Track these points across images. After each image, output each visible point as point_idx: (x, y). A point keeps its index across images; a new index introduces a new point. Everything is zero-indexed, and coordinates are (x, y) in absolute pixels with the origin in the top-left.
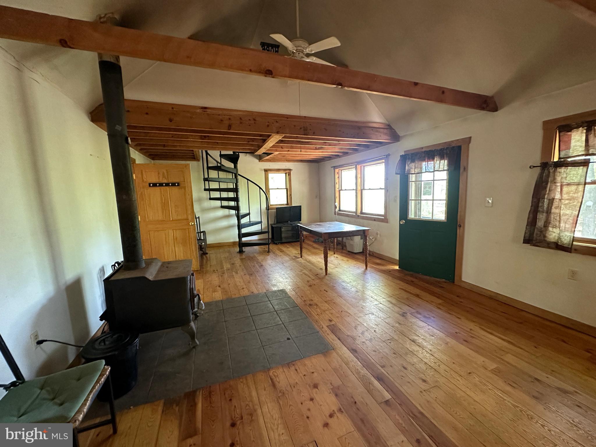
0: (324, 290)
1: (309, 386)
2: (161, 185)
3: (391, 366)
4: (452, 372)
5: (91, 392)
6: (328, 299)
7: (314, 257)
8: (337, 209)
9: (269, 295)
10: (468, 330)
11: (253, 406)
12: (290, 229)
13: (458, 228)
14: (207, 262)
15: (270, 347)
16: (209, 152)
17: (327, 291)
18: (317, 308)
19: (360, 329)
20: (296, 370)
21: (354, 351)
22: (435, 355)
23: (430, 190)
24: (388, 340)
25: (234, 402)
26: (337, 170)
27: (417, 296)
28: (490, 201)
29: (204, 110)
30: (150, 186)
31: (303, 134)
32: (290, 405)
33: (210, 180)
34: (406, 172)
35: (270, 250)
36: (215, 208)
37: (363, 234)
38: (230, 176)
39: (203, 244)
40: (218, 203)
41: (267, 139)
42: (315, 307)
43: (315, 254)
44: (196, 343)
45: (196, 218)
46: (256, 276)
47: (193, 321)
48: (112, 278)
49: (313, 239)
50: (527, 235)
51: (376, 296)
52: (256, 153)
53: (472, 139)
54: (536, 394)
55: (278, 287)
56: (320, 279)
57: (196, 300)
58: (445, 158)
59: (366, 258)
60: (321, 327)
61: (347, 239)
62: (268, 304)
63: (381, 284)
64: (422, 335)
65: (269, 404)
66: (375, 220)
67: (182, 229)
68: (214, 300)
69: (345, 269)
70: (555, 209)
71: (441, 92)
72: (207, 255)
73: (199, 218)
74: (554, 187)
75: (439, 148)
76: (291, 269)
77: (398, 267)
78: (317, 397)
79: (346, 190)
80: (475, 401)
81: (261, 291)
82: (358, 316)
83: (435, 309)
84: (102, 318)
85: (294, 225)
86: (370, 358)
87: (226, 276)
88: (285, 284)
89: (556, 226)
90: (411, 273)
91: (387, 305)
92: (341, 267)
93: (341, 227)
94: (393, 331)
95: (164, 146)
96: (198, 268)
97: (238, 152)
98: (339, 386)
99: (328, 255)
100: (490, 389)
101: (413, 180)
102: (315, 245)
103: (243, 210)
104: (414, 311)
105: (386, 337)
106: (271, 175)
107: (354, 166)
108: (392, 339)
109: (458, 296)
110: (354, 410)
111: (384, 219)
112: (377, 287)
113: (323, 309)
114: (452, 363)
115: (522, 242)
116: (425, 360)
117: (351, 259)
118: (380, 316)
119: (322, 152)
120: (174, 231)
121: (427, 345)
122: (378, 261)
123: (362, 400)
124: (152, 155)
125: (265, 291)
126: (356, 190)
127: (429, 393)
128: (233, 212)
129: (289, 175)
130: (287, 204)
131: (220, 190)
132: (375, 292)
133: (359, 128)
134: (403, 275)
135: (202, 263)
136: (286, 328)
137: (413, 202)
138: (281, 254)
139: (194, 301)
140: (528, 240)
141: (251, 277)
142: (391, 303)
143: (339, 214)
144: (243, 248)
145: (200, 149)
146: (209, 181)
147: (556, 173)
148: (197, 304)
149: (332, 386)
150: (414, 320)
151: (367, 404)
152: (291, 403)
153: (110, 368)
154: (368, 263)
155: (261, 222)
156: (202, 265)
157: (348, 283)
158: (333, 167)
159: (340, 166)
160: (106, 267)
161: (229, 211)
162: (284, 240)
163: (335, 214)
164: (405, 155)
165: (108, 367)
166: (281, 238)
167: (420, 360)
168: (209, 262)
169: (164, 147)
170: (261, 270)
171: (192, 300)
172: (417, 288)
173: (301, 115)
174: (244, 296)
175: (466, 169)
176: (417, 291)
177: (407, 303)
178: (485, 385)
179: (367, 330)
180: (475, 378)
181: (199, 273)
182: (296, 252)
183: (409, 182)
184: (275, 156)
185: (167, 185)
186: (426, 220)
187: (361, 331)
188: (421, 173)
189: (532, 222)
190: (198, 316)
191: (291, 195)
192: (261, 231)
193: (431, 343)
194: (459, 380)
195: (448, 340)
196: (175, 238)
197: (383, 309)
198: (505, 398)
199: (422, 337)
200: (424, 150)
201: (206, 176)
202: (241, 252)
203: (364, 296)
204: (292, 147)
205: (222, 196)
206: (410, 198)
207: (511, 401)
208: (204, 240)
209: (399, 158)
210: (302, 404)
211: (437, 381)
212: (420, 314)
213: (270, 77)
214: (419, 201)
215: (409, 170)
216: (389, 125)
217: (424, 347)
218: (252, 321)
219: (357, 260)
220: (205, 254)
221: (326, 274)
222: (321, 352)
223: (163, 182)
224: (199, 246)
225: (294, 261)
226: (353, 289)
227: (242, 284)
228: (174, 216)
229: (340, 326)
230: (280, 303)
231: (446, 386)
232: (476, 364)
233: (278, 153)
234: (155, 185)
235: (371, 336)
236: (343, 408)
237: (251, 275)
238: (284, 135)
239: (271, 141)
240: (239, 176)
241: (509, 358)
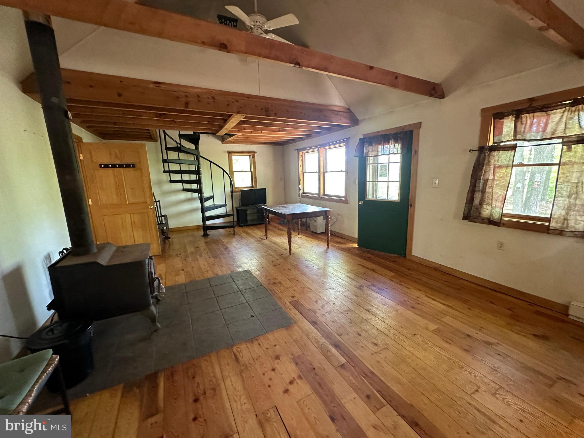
0: (288, 269)
1: (272, 358)
2: (114, 166)
3: (347, 334)
4: (400, 335)
5: (37, 382)
6: (292, 277)
7: (279, 238)
8: (301, 191)
9: (234, 276)
10: (414, 298)
11: (217, 381)
12: (255, 211)
13: (409, 207)
14: (169, 247)
15: (234, 325)
16: (166, 131)
17: (290, 270)
18: (281, 286)
19: (320, 303)
20: (259, 344)
21: (314, 323)
22: (386, 322)
23: (385, 172)
24: (346, 311)
25: (197, 379)
26: (300, 153)
27: (373, 270)
28: (437, 183)
29: (157, 85)
30: (101, 167)
31: (265, 115)
32: (253, 377)
33: (169, 161)
34: (364, 155)
35: (236, 233)
36: (177, 191)
37: (325, 214)
38: (191, 158)
39: (165, 228)
40: (180, 186)
41: (228, 119)
42: (279, 285)
43: (281, 235)
44: (158, 326)
45: (156, 202)
46: (220, 259)
47: (154, 306)
48: (59, 265)
49: (278, 221)
50: (466, 212)
51: (336, 272)
52: (218, 134)
53: (422, 124)
54: (467, 348)
55: (243, 268)
56: (284, 258)
57: (156, 283)
58: (399, 142)
59: (328, 238)
60: (284, 303)
61: (311, 220)
62: (233, 284)
63: (341, 261)
64: (375, 305)
65: (232, 379)
66: (336, 202)
67: (139, 213)
68: (177, 284)
69: (309, 248)
70: (489, 189)
71: (394, 77)
72: (169, 239)
73: (159, 201)
74: (489, 169)
75: (393, 132)
76: (256, 251)
77: (357, 245)
78: (278, 367)
79: (309, 172)
80: (418, 358)
81: (225, 273)
82: (319, 291)
83: (388, 281)
84: (49, 307)
85: (259, 207)
86: (329, 328)
87: (190, 259)
88: (250, 265)
89: (489, 204)
90: (368, 250)
91: (346, 280)
92: (304, 246)
93: (304, 208)
94: (351, 303)
95: (115, 123)
96: (160, 253)
97: (198, 133)
98: (299, 356)
99: (292, 236)
100: (430, 347)
101: (371, 163)
102: (281, 227)
103: (207, 193)
104: (369, 284)
105: (344, 308)
106: (234, 157)
107: (317, 149)
108: (350, 310)
109: (408, 269)
110: (313, 375)
111: (345, 201)
112: (338, 263)
113: (286, 286)
114: (400, 327)
115: (462, 219)
116: (377, 327)
117: (314, 239)
118: (339, 290)
119: (286, 134)
120: (132, 215)
121: (379, 313)
122: (339, 240)
123: (320, 366)
124: (102, 133)
125: (230, 272)
126: (319, 172)
127: (379, 355)
128: (196, 195)
129: (253, 157)
130: (252, 187)
131: (181, 172)
132: (335, 268)
133: (321, 111)
134: (361, 252)
135: (164, 248)
136: (250, 307)
137: (371, 183)
138: (246, 236)
139: (153, 284)
140: (467, 217)
141: (216, 260)
142: (350, 278)
143: (303, 196)
144: (208, 231)
145: (157, 128)
146: (168, 163)
147: (490, 156)
148: (157, 288)
149: (293, 356)
150: (370, 292)
151: (324, 369)
152: (254, 375)
153: (59, 357)
154: (330, 243)
155: (225, 205)
156: (163, 250)
157: (311, 262)
158: (296, 150)
159: (303, 148)
160: (52, 254)
161: (192, 194)
162: (249, 223)
163: (299, 196)
164: (363, 138)
165: (57, 356)
166: (246, 221)
167: (373, 326)
168: (171, 247)
169: (115, 125)
170: (226, 252)
171: (151, 284)
172: (373, 263)
173: (261, 95)
174: (208, 278)
175: (416, 152)
176: (374, 266)
177: (364, 278)
178: (427, 343)
179: (327, 304)
180: (419, 338)
181: (162, 258)
182: (261, 234)
183: (367, 164)
184: (238, 137)
185: (121, 166)
186: (382, 200)
187: (321, 305)
188: (378, 156)
189: (470, 200)
190: (159, 300)
191: (255, 178)
192: (225, 214)
193: (383, 311)
194: (405, 342)
195: (398, 308)
196: (133, 222)
197: (342, 283)
198: (442, 353)
199: (376, 307)
200: (380, 134)
201: (165, 158)
202: (205, 235)
203: (325, 273)
204: (254, 129)
205: (183, 179)
206: (368, 180)
207: (447, 356)
208: (165, 224)
209: (358, 141)
210: (264, 374)
211: (387, 344)
212: (375, 286)
213: (224, 51)
214: (376, 182)
215: (367, 153)
216: (349, 109)
217: (377, 315)
218: (217, 303)
219: (319, 239)
220: (167, 238)
221: (290, 254)
222: (284, 326)
223: (116, 163)
224: (161, 231)
225: (259, 243)
226: (316, 267)
227: (207, 266)
228: (130, 199)
229: (302, 302)
230: (245, 283)
231: (394, 347)
232: (420, 326)
233: (240, 134)
234: (106, 166)
235: (330, 309)
236: (303, 375)
237: (215, 257)
238: (245, 115)
239: (232, 122)
240: (200, 158)
241: (447, 319)
